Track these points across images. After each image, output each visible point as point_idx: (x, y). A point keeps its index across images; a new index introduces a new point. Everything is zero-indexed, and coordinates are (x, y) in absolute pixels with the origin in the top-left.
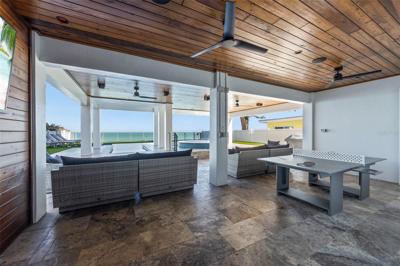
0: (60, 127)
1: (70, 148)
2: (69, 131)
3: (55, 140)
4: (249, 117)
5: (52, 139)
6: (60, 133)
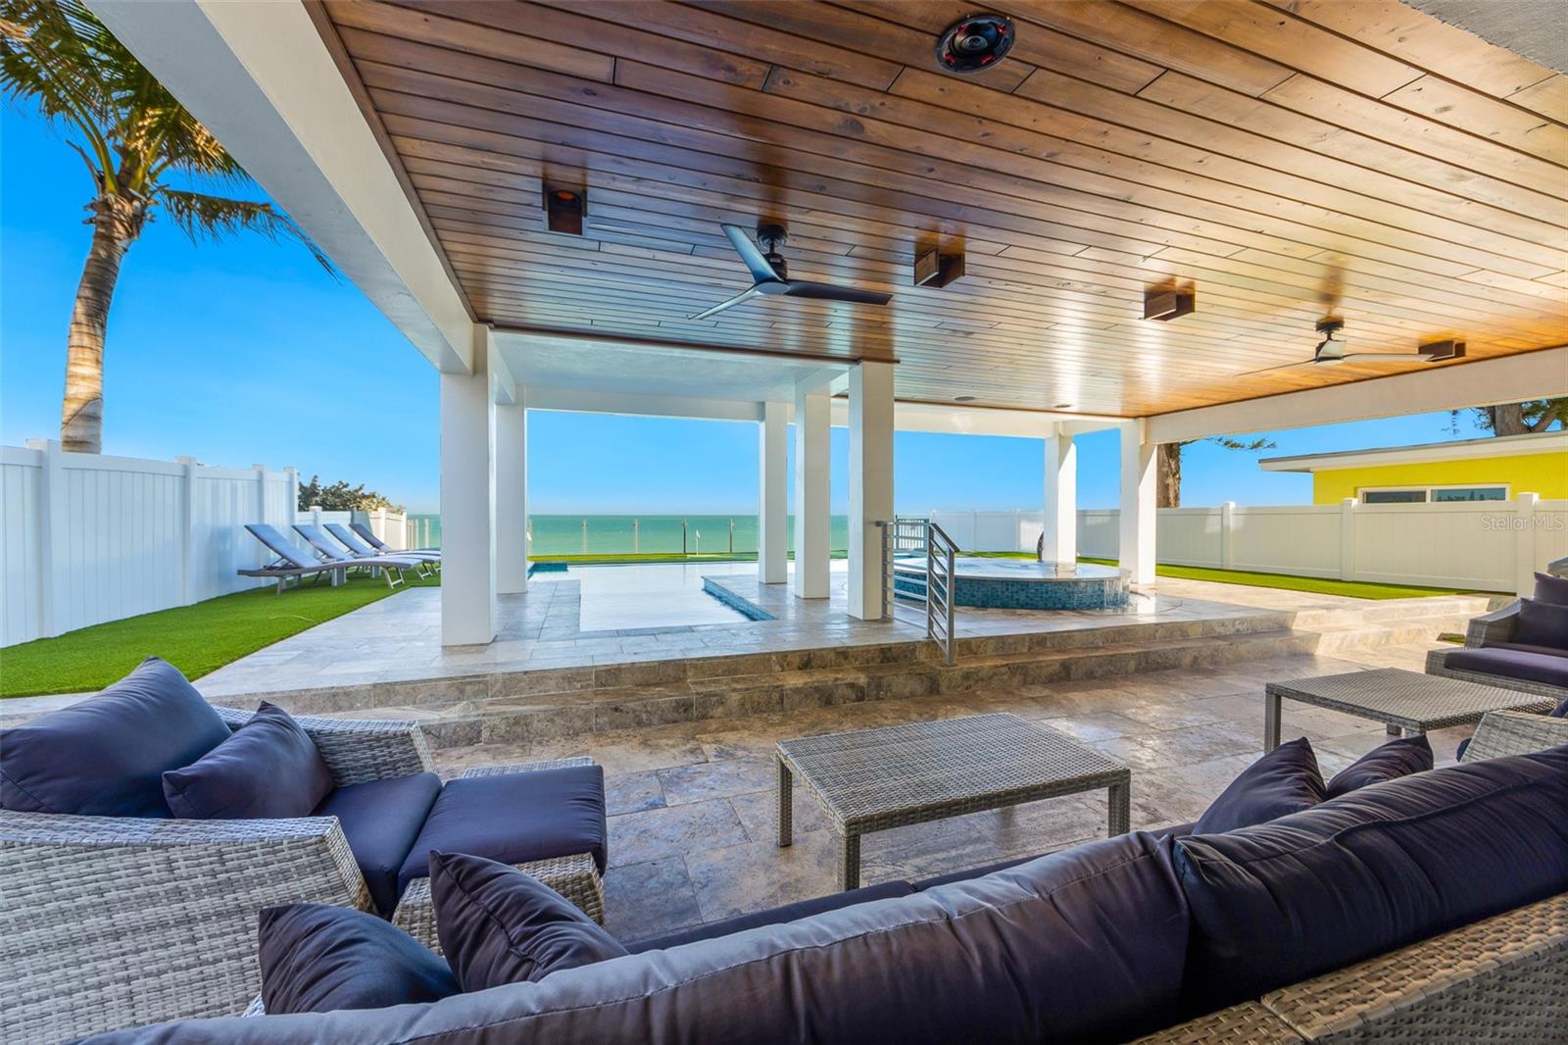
0: (366, 491)
1: (399, 587)
2: (399, 511)
3: (342, 552)
4: (1185, 443)
5: (327, 543)
6: (367, 519)
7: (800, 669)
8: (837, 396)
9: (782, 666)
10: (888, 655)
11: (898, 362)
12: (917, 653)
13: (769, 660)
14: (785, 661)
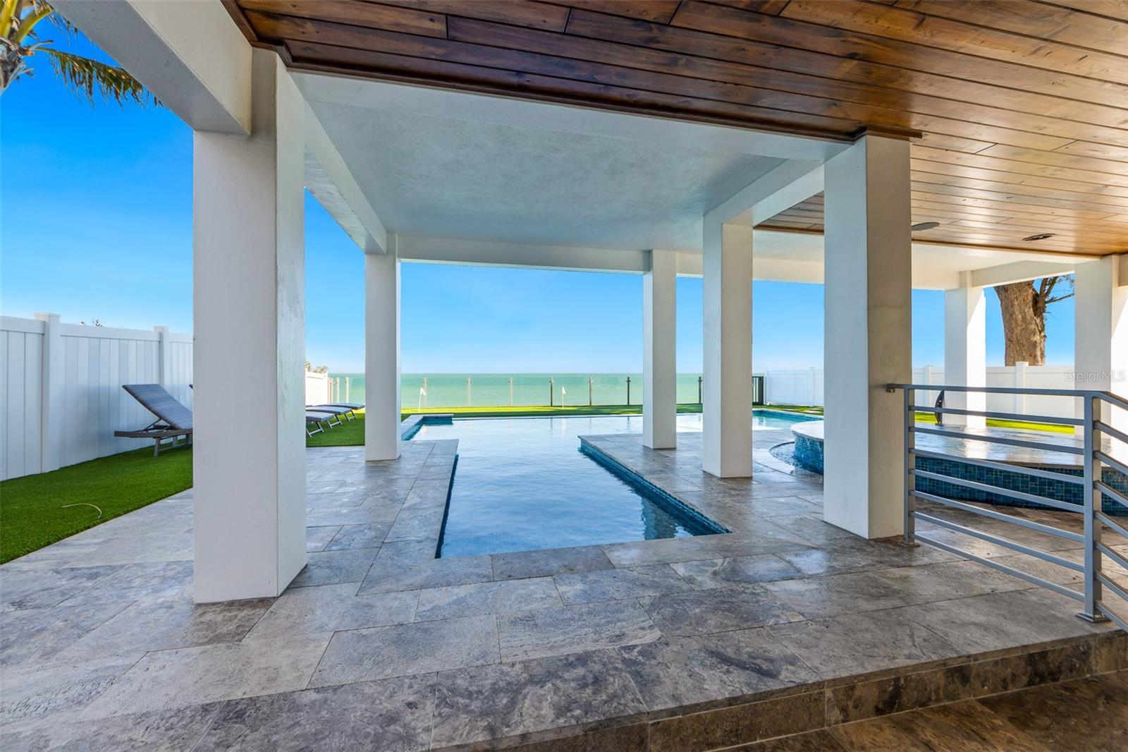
7: (879, 711)
8: (760, 227)
9: (844, 710)
10: (1042, 667)
11: (918, 134)
12: (1092, 659)
13: (819, 699)
14: (850, 697)
